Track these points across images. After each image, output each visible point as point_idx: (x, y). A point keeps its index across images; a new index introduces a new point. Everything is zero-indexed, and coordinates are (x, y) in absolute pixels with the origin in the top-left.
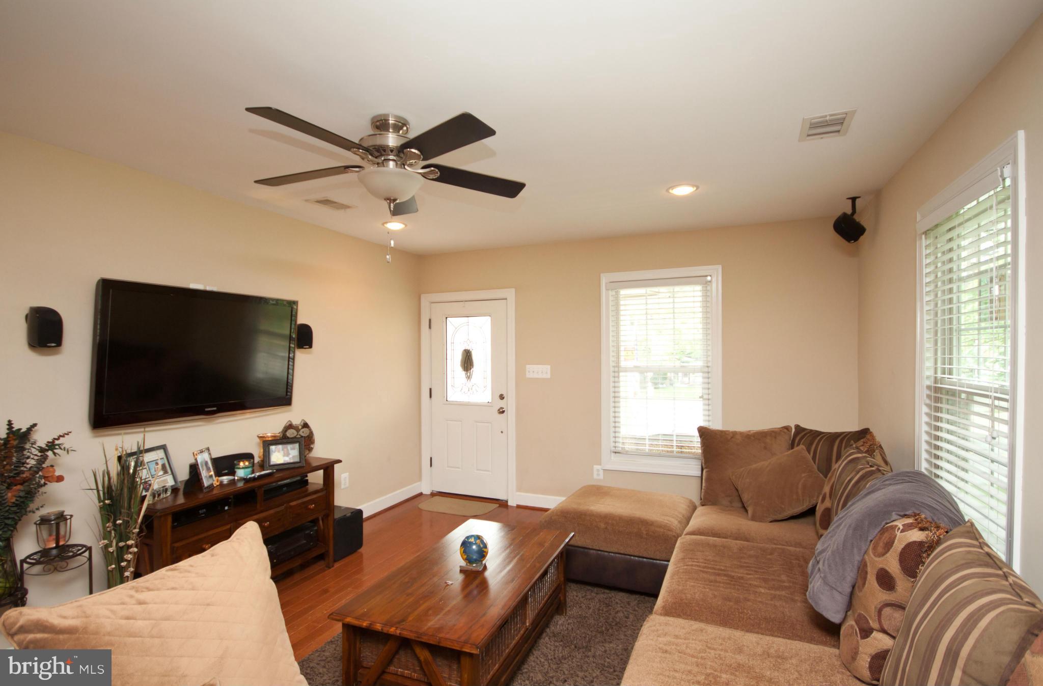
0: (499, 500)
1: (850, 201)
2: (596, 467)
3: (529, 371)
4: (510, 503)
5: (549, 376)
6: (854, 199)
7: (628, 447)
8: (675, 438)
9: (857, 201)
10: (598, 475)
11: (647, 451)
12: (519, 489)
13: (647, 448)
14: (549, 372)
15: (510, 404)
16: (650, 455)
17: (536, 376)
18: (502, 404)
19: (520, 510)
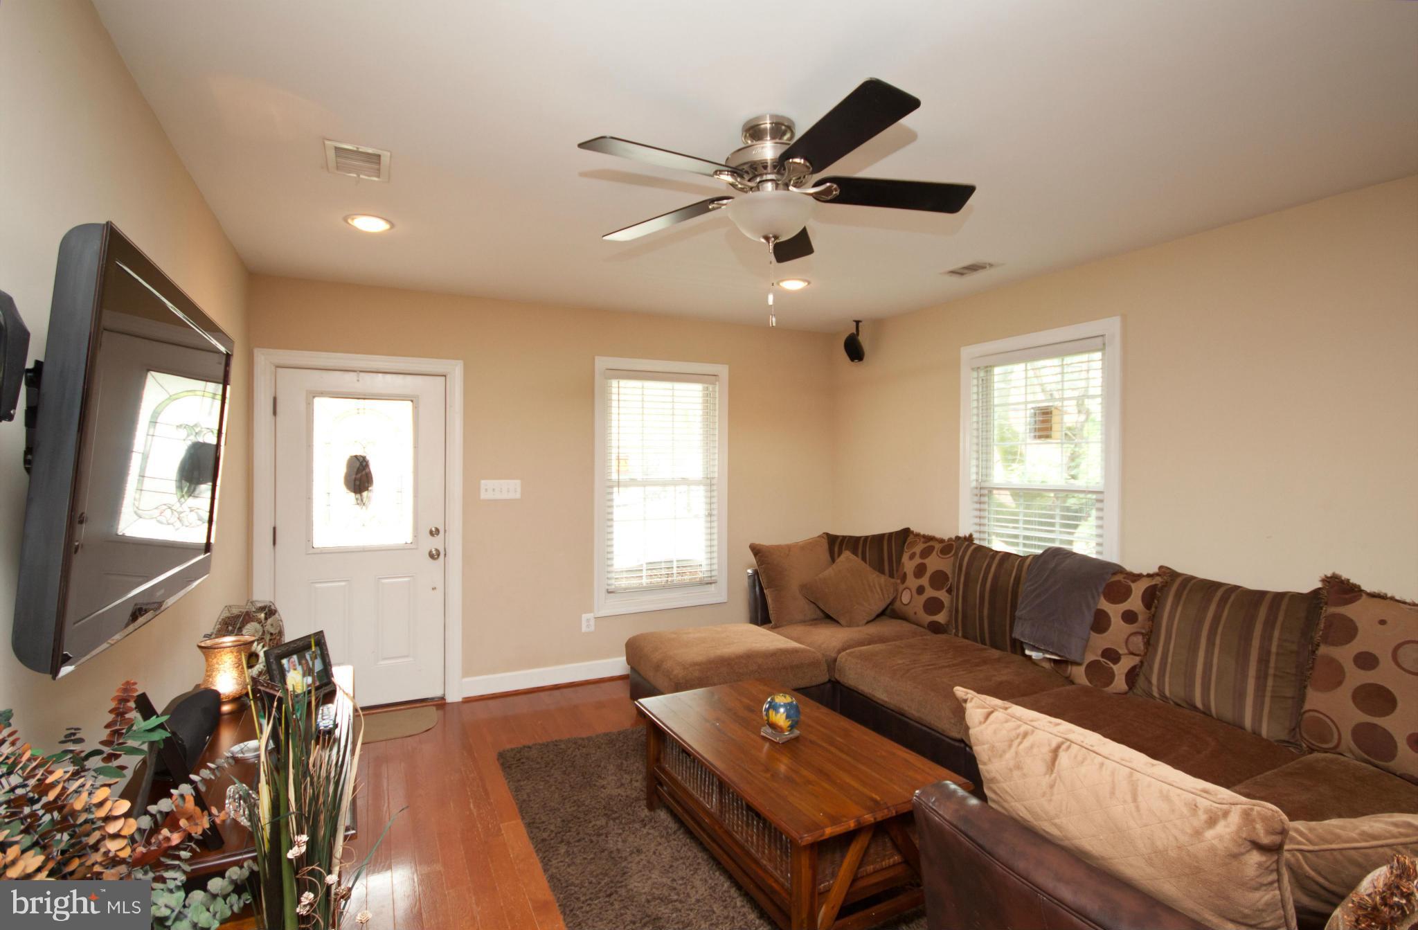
0: (427, 699)
1: (855, 324)
2: (585, 617)
3: (486, 490)
4: (449, 699)
5: (518, 496)
6: (857, 322)
7: (624, 583)
8: (675, 564)
9: (860, 324)
10: (588, 626)
11: (645, 585)
12: (468, 671)
13: (645, 581)
14: (519, 490)
15: (454, 543)
16: (650, 589)
17: (498, 496)
18: (436, 543)
19: (466, 705)
